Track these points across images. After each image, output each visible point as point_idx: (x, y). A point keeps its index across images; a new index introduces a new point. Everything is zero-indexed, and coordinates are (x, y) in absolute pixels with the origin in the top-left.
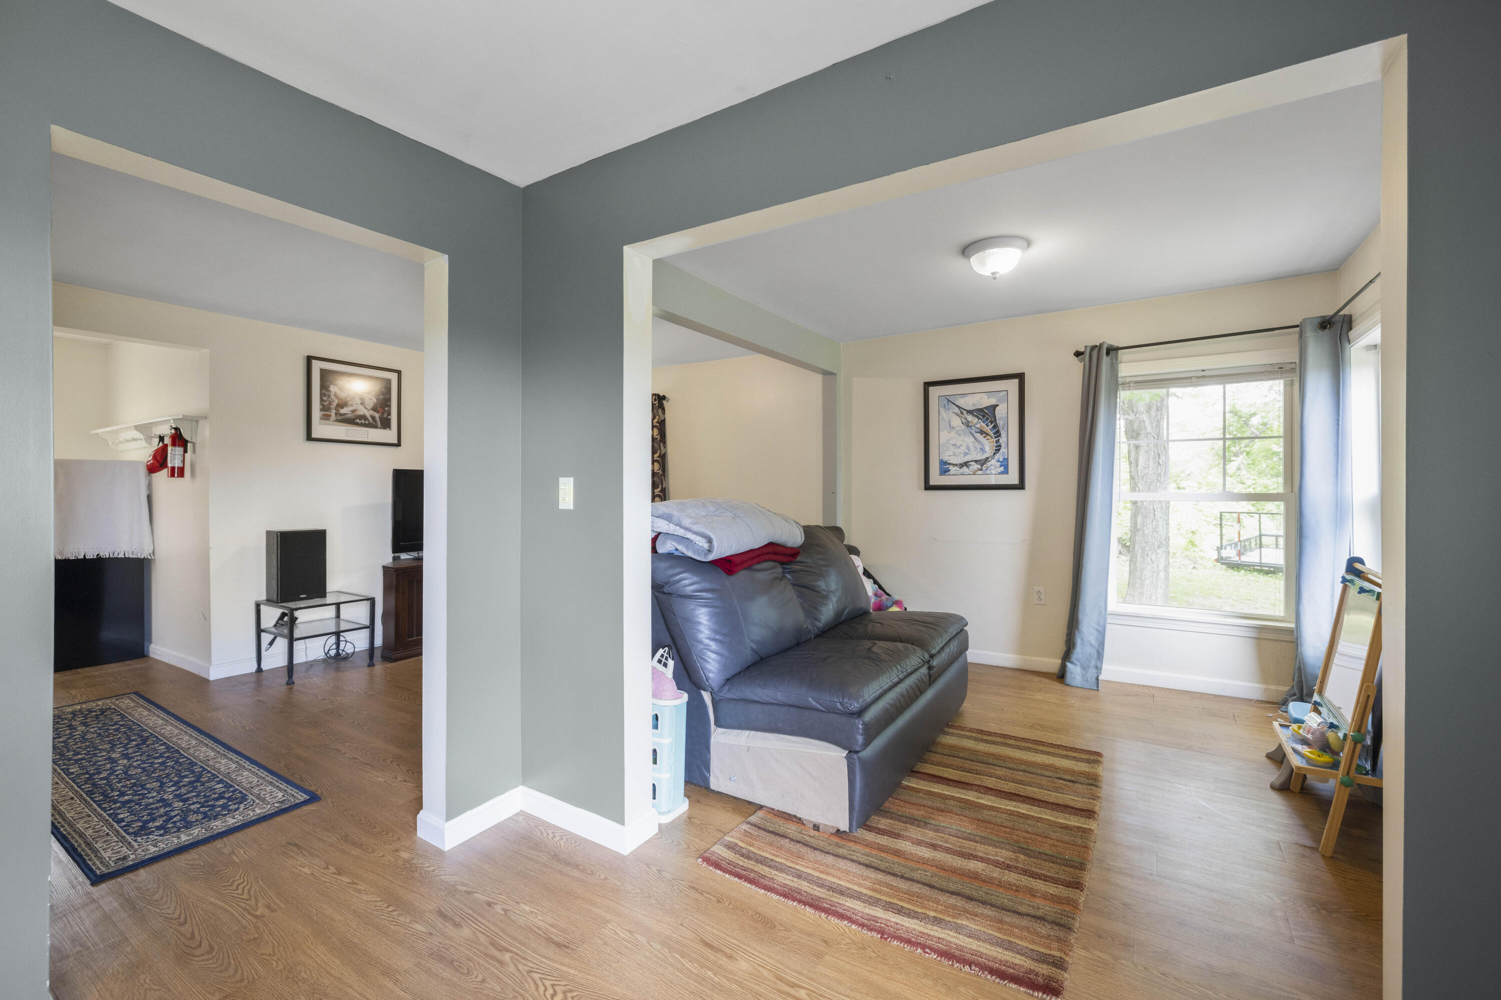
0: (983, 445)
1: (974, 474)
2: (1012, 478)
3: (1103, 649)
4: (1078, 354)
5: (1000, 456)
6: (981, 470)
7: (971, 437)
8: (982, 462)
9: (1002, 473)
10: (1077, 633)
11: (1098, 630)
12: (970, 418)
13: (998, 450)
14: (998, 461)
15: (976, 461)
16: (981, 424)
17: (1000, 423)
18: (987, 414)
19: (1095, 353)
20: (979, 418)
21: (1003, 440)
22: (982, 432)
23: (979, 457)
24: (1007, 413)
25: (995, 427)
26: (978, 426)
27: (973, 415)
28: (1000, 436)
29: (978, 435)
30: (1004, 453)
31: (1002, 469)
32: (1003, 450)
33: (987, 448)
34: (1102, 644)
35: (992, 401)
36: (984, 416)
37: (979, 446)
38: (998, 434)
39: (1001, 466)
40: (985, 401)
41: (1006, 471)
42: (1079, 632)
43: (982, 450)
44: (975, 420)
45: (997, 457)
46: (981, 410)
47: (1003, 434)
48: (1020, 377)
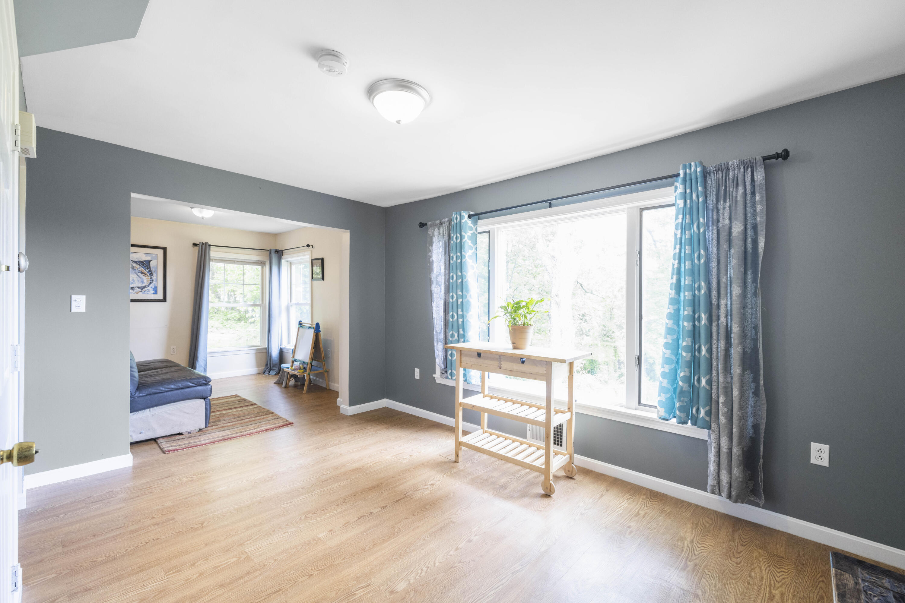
0: (143, 279)
1: (137, 294)
2: (160, 296)
3: (206, 367)
4: (195, 245)
5: (152, 285)
6: (141, 292)
7: (136, 275)
8: (142, 288)
9: (154, 294)
10: (197, 362)
11: (204, 360)
12: (135, 265)
13: (151, 283)
14: (151, 288)
15: (138, 287)
16: (141, 269)
17: (153, 269)
18: (146, 264)
19: (204, 246)
20: (140, 266)
21: (154, 278)
22: (142, 273)
23: (140, 285)
24: (157, 264)
25: (150, 271)
26: (140, 269)
27: (137, 264)
28: (153, 275)
29: (140, 274)
30: (155, 284)
31: (154, 292)
32: (154, 283)
33: (145, 281)
34: (206, 365)
35: (148, 258)
36: (143, 265)
37: (140, 280)
38: (151, 274)
39: (153, 290)
40: (144, 258)
41: (156, 293)
43: (142, 282)
44: (138, 266)
45: (151, 286)
46: (141, 262)
47: (155, 275)
48: (165, 249)
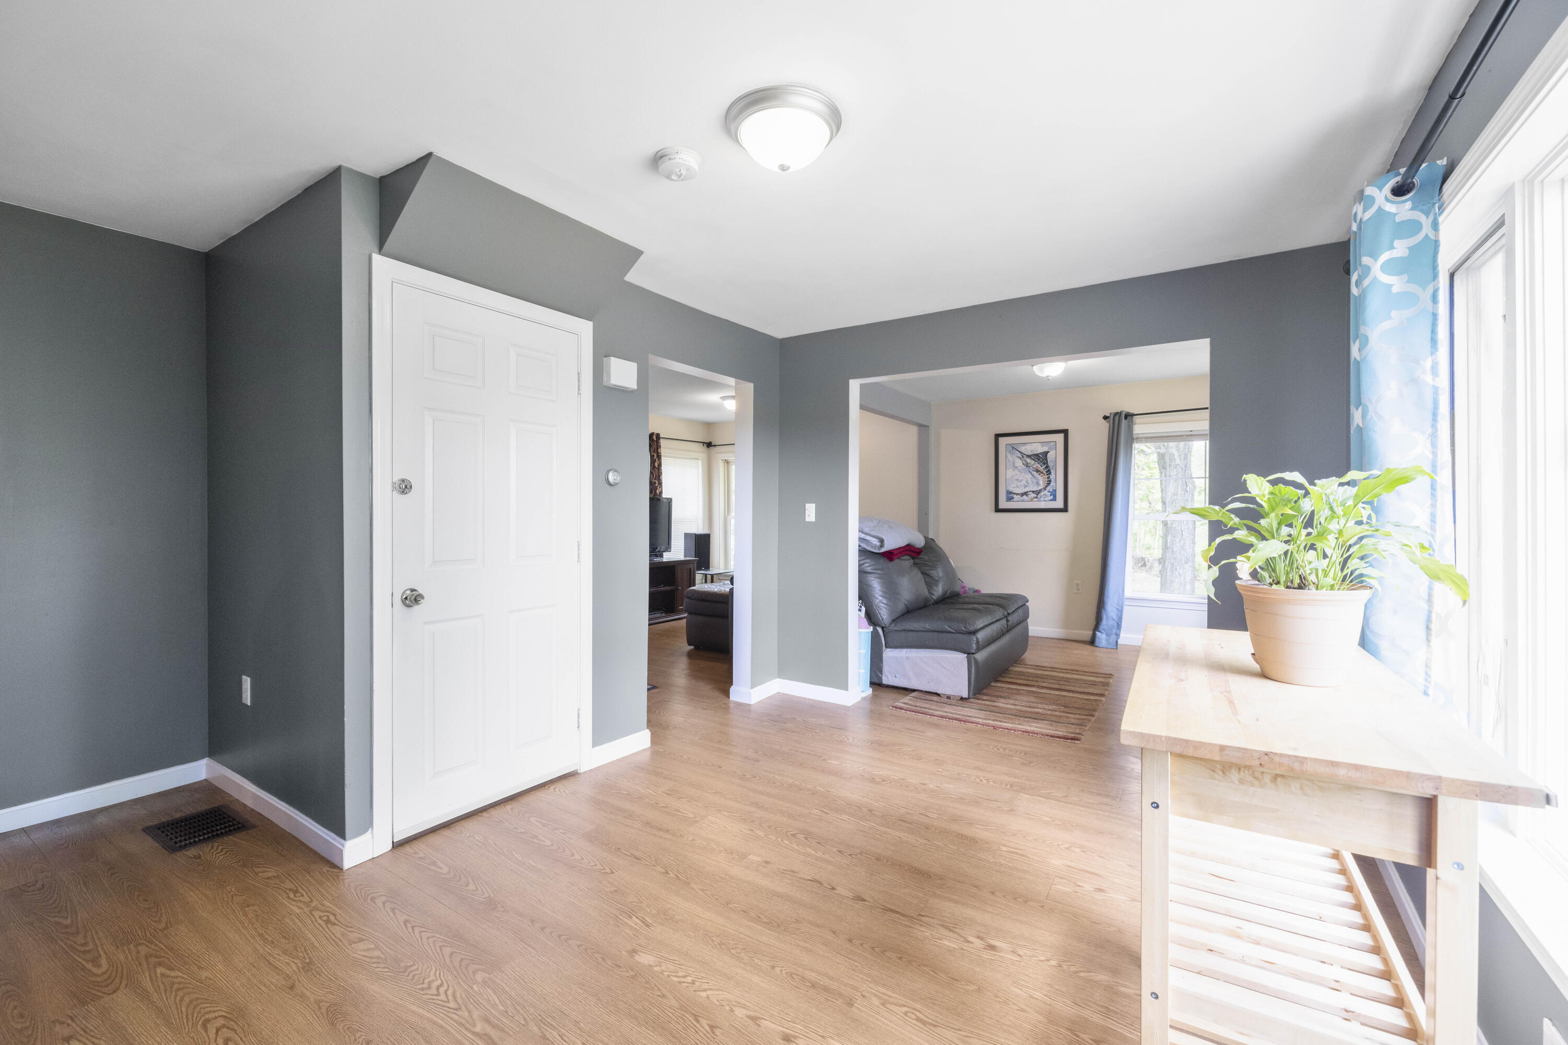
0: (1038, 480)
1: (1032, 501)
2: (1059, 504)
3: (1121, 622)
4: (1105, 418)
5: (1050, 488)
6: (1037, 498)
7: (1030, 474)
8: (1037, 493)
9: (1052, 500)
10: (1103, 611)
11: (1118, 609)
12: (1029, 460)
13: (1049, 484)
14: (1049, 492)
15: (1033, 492)
16: (1037, 465)
17: (1051, 464)
18: (1042, 458)
19: (1117, 418)
20: (1035, 461)
21: (1053, 477)
22: (1037, 471)
23: (1035, 489)
24: (1056, 457)
25: (1047, 467)
26: (1035, 466)
27: (1031, 459)
28: (1050, 473)
29: (1035, 473)
30: (1053, 486)
31: (1052, 497)
32: (1052, 484)
33: (1041, 482)
34: (1120, 618)
35: (1045, 449)
36: (1039, 460)
37: (1035, 481)
38: (1049, 472)
39: (1051, 495)
40: (1040, 449)
41: (1054, 499)
42: (1105, 610)
43: (1038, 483)
44: (1033, 462)
45: (1048, 489)
46: (1037, 455)
47: (1053, 472)
48: (1065, 432)
